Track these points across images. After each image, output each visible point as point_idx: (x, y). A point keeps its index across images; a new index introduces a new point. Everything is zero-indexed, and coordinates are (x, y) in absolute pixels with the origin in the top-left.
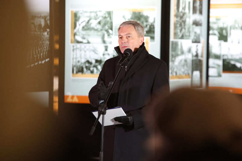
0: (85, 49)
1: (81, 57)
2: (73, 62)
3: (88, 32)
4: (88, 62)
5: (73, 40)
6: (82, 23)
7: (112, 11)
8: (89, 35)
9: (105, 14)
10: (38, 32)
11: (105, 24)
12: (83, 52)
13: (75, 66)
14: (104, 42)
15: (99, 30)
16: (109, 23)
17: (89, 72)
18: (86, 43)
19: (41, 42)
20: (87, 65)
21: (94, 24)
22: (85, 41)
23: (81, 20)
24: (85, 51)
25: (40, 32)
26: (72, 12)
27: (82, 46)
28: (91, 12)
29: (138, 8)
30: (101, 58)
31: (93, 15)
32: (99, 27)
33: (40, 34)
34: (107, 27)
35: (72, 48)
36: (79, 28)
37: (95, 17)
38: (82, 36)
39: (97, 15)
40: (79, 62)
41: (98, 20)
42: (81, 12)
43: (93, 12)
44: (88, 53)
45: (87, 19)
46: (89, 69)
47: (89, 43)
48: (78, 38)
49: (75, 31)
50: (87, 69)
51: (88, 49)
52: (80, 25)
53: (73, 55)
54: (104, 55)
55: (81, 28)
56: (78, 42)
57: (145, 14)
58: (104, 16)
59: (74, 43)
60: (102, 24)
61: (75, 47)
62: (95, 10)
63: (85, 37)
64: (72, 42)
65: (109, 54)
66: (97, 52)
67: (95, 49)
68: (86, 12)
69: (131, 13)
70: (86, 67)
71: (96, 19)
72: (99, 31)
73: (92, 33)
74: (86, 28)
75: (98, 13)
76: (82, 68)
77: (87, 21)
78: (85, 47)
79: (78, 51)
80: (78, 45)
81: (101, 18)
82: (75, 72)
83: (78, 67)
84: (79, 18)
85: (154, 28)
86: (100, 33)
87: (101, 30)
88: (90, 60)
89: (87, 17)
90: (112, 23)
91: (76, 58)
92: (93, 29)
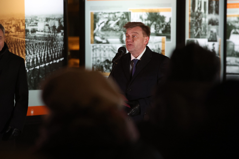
0: (105, 49)
1: (100, 57)
2: (93, 61)
3: (107, 32)
4: (107, 61)
5: (93, 40)
6: (101, 24)
7: (130, 12)
8: (108, 36)
9: (123, 15)
10: (52, 33)
12: (102, 52)
13: (95, 65)
14: (122, 42)
15: (118, 30)
18: (105, 43)
19: (55, 42)
20: (106, 64)
21: (112, 24)
22: (104, 41)
23: (100, 21)
24: (105, 51)
25: (55, 33)
26: (91, 13)
27: (102, 46)
28: (109, 14)
29: (154, 9)
31: (111, 16)
32: (118, 27)
33: (54, 35)
35: (92, 48)
36: (98, 29)
37: (113, 18)
38: (101, 36)
39: (115, 16)
40: (98, 61)
41: (117, 21)
42: (100, 13)
43: (112, 13)
44: (107, 52)
45: (107, 20)
46: (109, 68)
47: (108, 43)
48: (98, 39)
49: (95, 31)
50: (106, 68)
51: (107, 49)
52: (99, 26)
53: (93, 55)
55: (100, 28)
56: (98, 42)
57: (161, 14)
58: (122, 16)
59: (94, 43)
60: (120, 25)
61: (95, 47)
62: (113, 11)
63: (104, 37)
64: (92, 43)
67: (114, 49)
68: (105, 13)
69: (148, 13)
70: (106, 66)
71: (114, 21)
72: (117, 32)
73: (111, 33)
74: (105, 28)
75: (117, 14)
76: (102, 67)
77: (106, 22)
78: (104, 47)
79: (98, 51)
80: (98, 45)
81: (119, 19)
83: (98, 66)
84: (98, 19)
85: (170, 28)
86: (118, 34)
87: (120, 30)
88: (109, 59)
89: (107, 18)
91: (96, 58)
92: (112, 29)
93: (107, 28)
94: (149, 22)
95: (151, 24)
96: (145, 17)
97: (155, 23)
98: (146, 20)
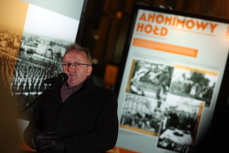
0: (138, 101)
1: (132, 109)
2: (123, 112)
3: (145, 84)
4: (138, 115)
5: (128, 89)
6: (141, 73)
7: (173, 68)
8: (145, 87)
10: (55, 60)
11: (163, 79)
12: (135, 104)
13: (124, 116)
14: (158, 97)
15: (156, 84)
16: (168, 79)
17: (137, 125)
18: (140, 95)
19: (56, 72)
20: (137, 118)
21: (153, 76)
22: (140, 93)
23: (141, 70)
24: (138, 103)
25: (58, 61)
26: (134, 60)
27: (137, 97)
28: (152, 64)
29: (200, 69)
30: (152, 114)
31: (153, 67)
32: (157, 81)
33: (57, 63)
34: (164, 83)
35: (125, 97)
36: (136, 78)
37: (155, 70)
38: (137, 86)
39: (157, 68)
40: (129, 113)
41: (157, 74)
42: (142, 62)
43: (154, 64)
44: (140, 105)
46: (138, 123)
47: (143, 95)
48: (134, 88)
49: (133, 80)
50: (135, 122)
51: (141, 102)
52: (138, 75)
53: (125, 105)
54: (155, 111)
55: (139, 78)
56: (133, 92)
57: (206, 76)
58: (164, 70)
59: (129, 92)
60: (160, 78)
61: (129, 97)
62: (156, 63)
63: (141, 88)
64: (127, 91)
65: (160, 111)
66: (149, 106)
67: (148, 103)
68: (147, 63)
69: (193, 72)
70: (135, 120)
71: (155, 72)
73: (148, 85)
74: (143, 79)
75: (159, 67)
76: (131, 120)
77: (146, 72)
78: (139, 99)
79: (130, 102)
80: (132, 96)
81: (160, 72)
82: (123, 122)
83: (128, 118)
84: (139, 68)
85: (212, 93)
86: (156, 88)
87: (159, 85)
88: (141, 113)
89: (148, 68)
90: (170, 79)
91: (127, 109)
92: (150, 82)
93: (145, 79)
94: (191, 82)
95: (193, 85)
96: (188, 75)
97: (197, 84)
98: (188, 79)
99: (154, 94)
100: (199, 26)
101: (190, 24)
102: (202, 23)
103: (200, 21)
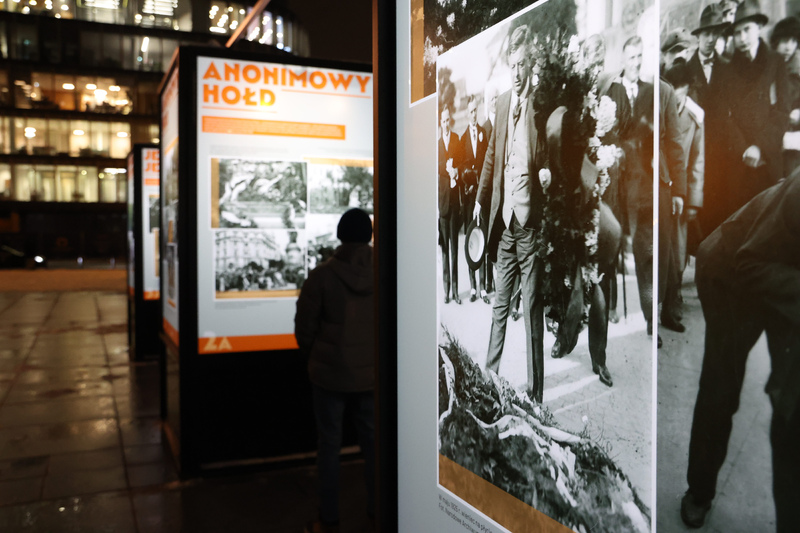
0: (246, 240)
1: (236, 257)
2: (217, 267)
3: (253, 203)
4: (253, 265)
5: (217, 220)
6: (237, 184)
7: (306, 164)
8: (254, 211)
9: (289, 168)
11: (290, 189)
12: (240, 246)
13: (222, 275)
14: (288, 224)
15: (278, 199)
16: (298, 186)
17: (256, 285)
18: (246, 227)
20: (251, 272)
21: (265, 186)
22: (245, 223)
23: (235, 179)
24: (246, 244)
26: (213, 160)
27: (240, 232)
28: (258, 164)
30: (281, 256)
31: (262, 169)
32: (277, 194)
34: (293, 195)
35: (215, 238)
36: (230, 197)
37: (267, 173)
38: (238, 212)
39: (272, 170)
40: (231, 266)
41: (275, 181)
42: (236, 162)
43: (263, 163)
44: (251, 246)
45: (251, 177)
46: (256, 281)
47: (254, 226)
48: (230, 216)
49: (222, 201)
50: (250, 281)
51: (251, 239)
52: (232, 189)
53: (218, 252)
54: (288, 250)
55: (235, 194)
56: (230, 225)
58: (288, 171)
59: (220, 227)
60: (283, 188)
61: (222, 236)
62: (267, 160)
63: (245, 213)
64: (213, 225)
65: (299, 250)
66: (272, 245)
67: (267, 239)
69: (345, 168)
70: (249, 277)
71: (269, 178)
72: (276, 203)
73: (262, 205)
74: (246, 195)
75: (274, 166)
76: (240, 279)
77: (249, 181)
78: (246, 235)
79: (229, 245)
80: (230, 232)
81: (280, 177)
82: (222, 288)
83: (231, 277)
84: (231, 174)
86: (278, 207)
87: (282, 200)
88: (258, 262)
89: (251, 172)
90: (304, 187)
91: (225, 259)
92: (264, 197)
93: (250, 195)
94: (347, 186)
95: (351, 190)
96: (339, 174)
97: (358, 188)
98: (339, 181)
99: (278, 220)
100: (335, 83)
101: (318, 80)
102: (341, 76)
103: (336, 73)
